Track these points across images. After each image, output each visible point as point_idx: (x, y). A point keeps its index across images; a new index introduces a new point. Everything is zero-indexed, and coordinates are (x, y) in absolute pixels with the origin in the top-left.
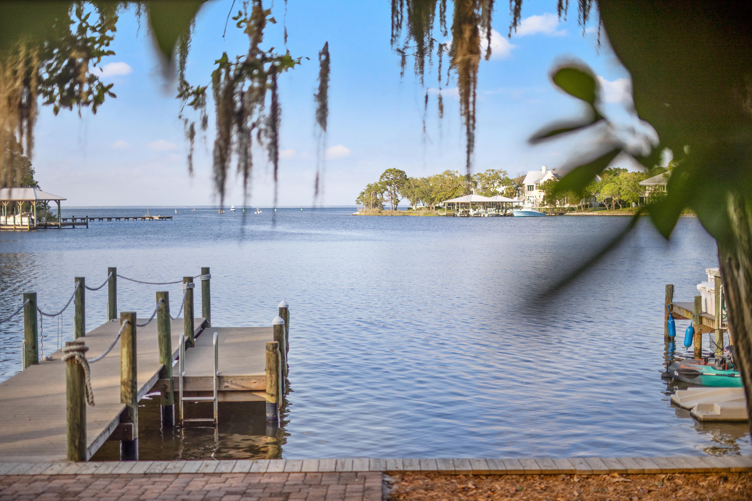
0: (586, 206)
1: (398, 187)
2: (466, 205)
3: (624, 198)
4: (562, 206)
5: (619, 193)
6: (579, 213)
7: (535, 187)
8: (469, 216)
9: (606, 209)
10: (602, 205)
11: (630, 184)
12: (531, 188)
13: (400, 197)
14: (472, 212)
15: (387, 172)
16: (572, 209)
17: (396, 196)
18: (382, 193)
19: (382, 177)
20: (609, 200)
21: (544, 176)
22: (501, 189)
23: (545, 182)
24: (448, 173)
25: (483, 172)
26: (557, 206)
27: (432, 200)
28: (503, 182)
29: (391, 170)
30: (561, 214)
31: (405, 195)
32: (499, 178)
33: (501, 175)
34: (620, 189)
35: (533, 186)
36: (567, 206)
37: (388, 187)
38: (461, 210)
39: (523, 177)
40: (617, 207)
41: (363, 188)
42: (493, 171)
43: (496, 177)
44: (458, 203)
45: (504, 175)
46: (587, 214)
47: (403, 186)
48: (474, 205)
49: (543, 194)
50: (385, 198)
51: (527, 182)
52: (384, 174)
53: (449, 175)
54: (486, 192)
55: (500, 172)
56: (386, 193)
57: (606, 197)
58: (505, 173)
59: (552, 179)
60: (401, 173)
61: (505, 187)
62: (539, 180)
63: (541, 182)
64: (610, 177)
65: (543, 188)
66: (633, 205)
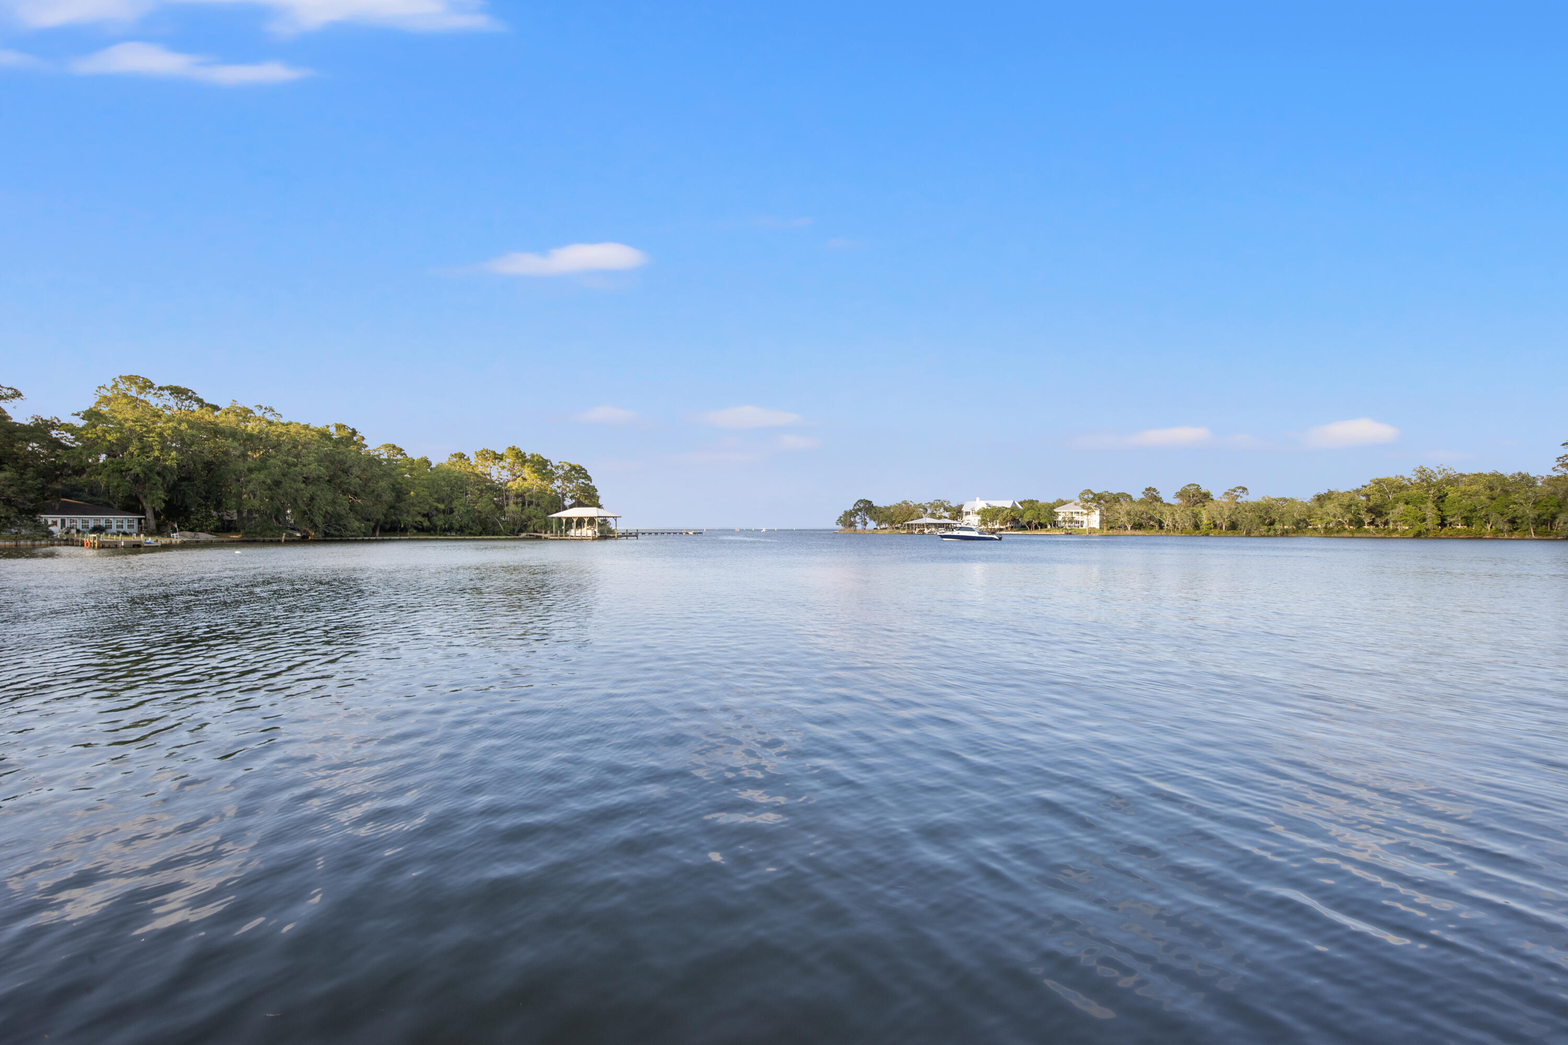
0: (1012, 527)
1: (867, 514)
2: (919, 525)
3: (1042, 521)
5: (1038, 518)
6: (1008, 533)
8: (924, 533)
9: (1028, 529)
10: (1025, 527)
11: (1047, 510)
12: (968, 513)
13: (868, 520)
14: (926, 531)
15: (858, 501)
16: (1001, 530)
17: (865, 519)
18: (855, 517)
19: (855, 505)
20: (1029, 523)
21: (978, 505)
22: (946, 514)
23: (980, 509)
24: (905, 502)
25: (932, 502)
26: (989, 527)
27: (893, 522)
28: (946, 509)
29: (861, 500)
31: (872, 518)
32: (944, 506)
33: (945, 504)
34: (1039, 514)
35: (970, 512)
36: (997, 527)
37: (859, 513)
38: (918, 530)
39: (961, 506)
40: (1036, 528)
41: (841, 513)
42: (939, 500)
43: (942, 505)
44: (916, 524)
45: (947, 504)
46: (1014, 532)
47: (871, 512)
48: (928, 525)
49: (979, 518)
50: (858, 521)
51: (964, 509)
52: (857, 503)
53: (905, 504)
54: (933, 515)
55: (945, 502)
56: (858, 517)
57: (1028, 520)
58: (948, 502)
60: (870, 502)
61: (948, 512)
62: (974, 508)
63: (977, 510)
64: (1031, 504)
65: (978, 513)
66: (1049, 527)
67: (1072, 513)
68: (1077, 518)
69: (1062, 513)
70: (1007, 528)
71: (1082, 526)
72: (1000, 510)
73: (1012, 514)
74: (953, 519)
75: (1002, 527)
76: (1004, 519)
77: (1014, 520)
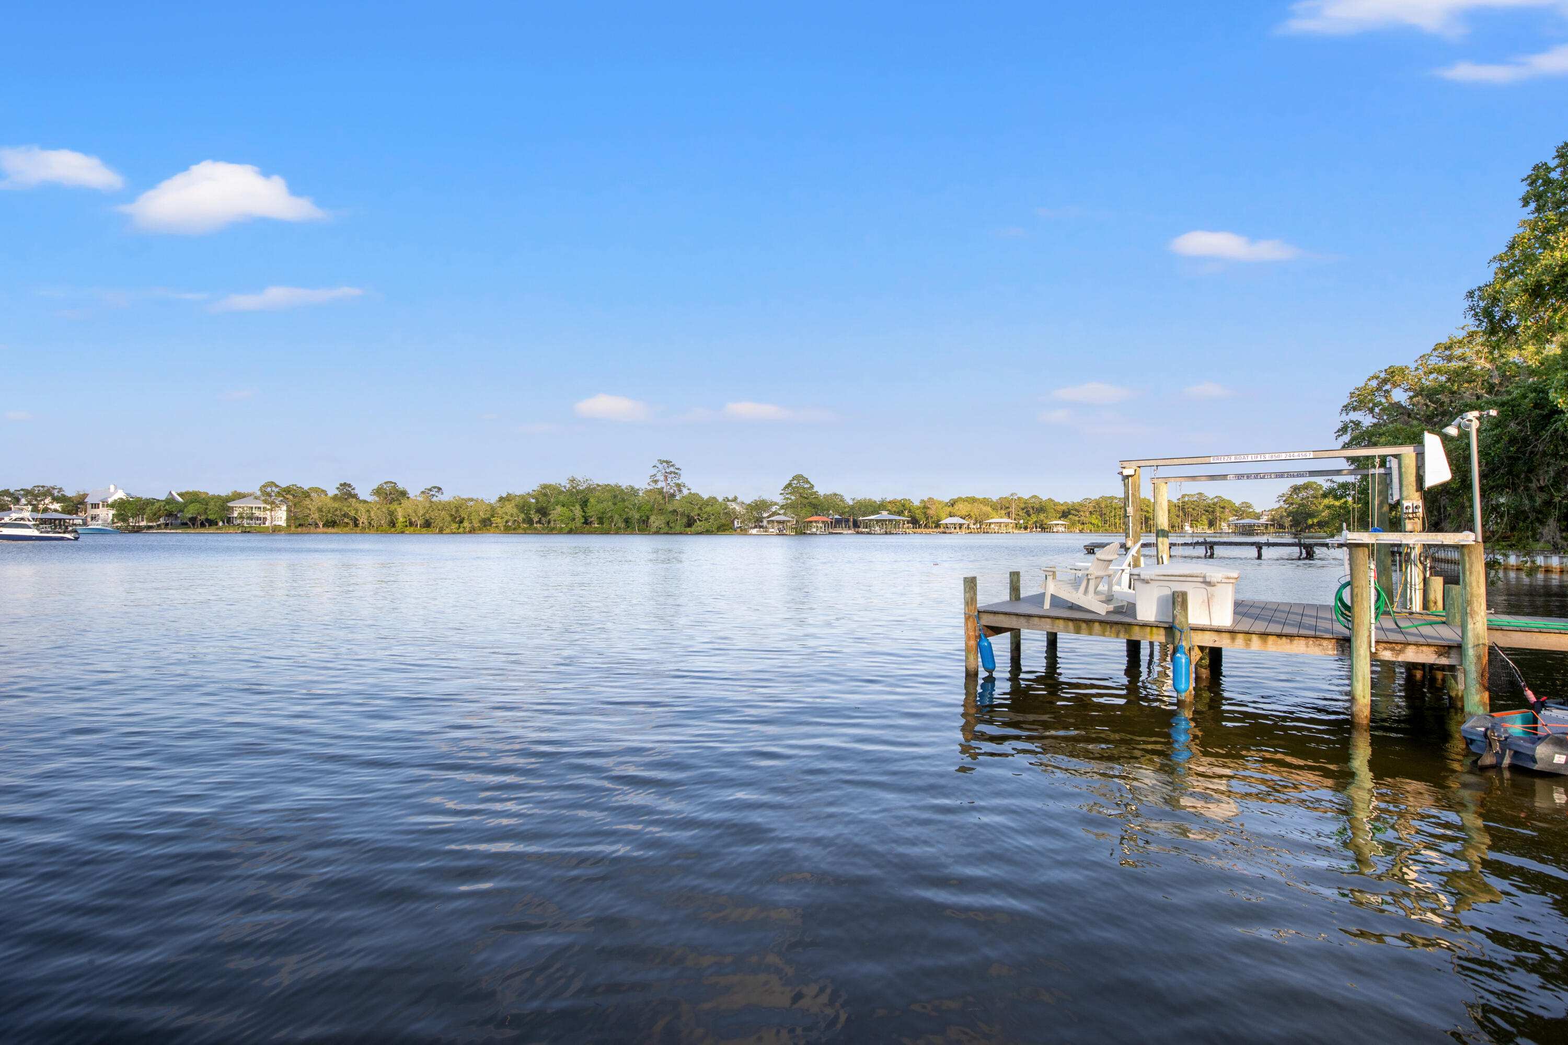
0: (167, 525)
3: (211, 517)
4: (137, 524)
5: (206, 513)
6: (160, 531)
7: (101, 506)
9: (190, 527)
10: (186, 524)
11: (218, 504)
12: (95, 506)
16: (150, 527)
20: (193, 520)
21: (113, 494)
22: (57, 506)
23: (115, 501)
25: (30, 488)
26: (131, 524)
28: (55, 499)
30: (137, 532)
32: (52, 495)
33: (56, 493)
34: (206, 509)
35: (99, 504)
36: (143, 524)
39: (85, 496)
40: (202, 525)
42: (43, 487)
43: (48, 493)
45: (59, 492)
46: (168, 531)
49: (111, 512)
51: (89, 500)
55: (54, 489)
57: (190, 516)
58: (60, 490)
59: (124, 498)
61: (59, 505)
62: (107, 498)
63: (110, 501)
64: (193, 498)
65: (112, 506)
66: (221, 524)
67: (252, 508)
68: (257, 513)
69: (238, 508)
70: (159, 526)
71: (264, 524)
72: (150, 502)
73: (167, 507)
74: (69, 513)
75: (151, 524)
76: (155, 514)
77: (170, 515)
